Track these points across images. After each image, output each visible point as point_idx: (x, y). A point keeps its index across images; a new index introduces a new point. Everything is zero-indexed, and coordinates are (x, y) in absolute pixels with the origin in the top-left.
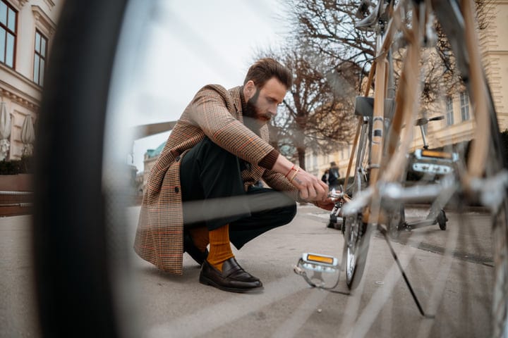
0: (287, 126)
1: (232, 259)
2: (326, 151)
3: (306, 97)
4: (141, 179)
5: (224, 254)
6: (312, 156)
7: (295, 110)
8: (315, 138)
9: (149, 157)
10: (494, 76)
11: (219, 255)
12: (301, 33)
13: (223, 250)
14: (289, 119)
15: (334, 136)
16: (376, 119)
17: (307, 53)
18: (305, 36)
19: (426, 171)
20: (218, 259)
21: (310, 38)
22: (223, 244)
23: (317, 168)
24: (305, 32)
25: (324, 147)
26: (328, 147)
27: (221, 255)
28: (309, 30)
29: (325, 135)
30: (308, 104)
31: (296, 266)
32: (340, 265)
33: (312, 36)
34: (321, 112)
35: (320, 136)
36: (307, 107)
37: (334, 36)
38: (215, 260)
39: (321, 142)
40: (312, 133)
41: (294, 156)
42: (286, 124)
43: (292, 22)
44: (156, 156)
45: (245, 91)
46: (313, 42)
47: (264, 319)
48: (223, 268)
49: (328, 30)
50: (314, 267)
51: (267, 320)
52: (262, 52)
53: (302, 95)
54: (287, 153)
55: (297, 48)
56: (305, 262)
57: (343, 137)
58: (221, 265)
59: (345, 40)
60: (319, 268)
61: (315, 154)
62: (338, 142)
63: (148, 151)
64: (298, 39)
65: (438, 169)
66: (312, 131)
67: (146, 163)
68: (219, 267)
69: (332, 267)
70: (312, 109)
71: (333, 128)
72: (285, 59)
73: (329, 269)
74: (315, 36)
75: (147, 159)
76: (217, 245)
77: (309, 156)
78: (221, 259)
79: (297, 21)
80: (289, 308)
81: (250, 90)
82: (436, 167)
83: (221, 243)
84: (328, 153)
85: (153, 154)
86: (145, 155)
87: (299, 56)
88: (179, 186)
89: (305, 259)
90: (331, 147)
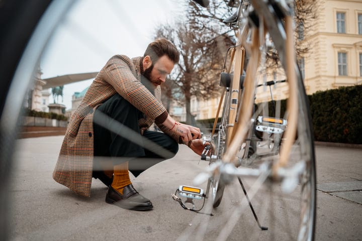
0: (178, 79)
1: (130, 186)
2: (206, 98)
3: (192, 59)
4: (69, 114)
5: (124, 182)
6: (196, 101)
7: (184, 68)
8: (198, 89)
9: (76, 98)
10: (322, 49)
11: (120, 183)
12: (190, 13)
13: (123, 179)
14: (180, 74)
15: (212, 88)
16: (234, 91)
17: (193, 27)
18: (193, 16)
19: (265, 131)
20: (120, 186)
21: (196, 17)
22: (123, 175)
23: (199, 109)
24: (193, 12)
25: (204, 96)
26: (207, 95)
27: (122, 182)
28: (196, 11)
29: (205, 87)
30: (194, 64)
31: (174, 195)
32: (205, 194)
33: (198, 15)
34: (203, 70)
35: (202, 87)
36: (193, 67)
37: (214, 16)
38: (118, 186)
39: (203, 92)
40: (196, 86)
41: (183, 101)
42: (178, 77)
43: (184, 4)
44: (81, 97)
45: (144, 63)
46: (198, 21)
47: (150, 232)
48: (124, 192)
49: (210, 12)
50: (187, 195)
51: (153, 233)
52: (161, 25)
53: (189, 57)
54: (178, 99)
55: (187, 23)
56: (181, 192)
57: (217, 89)
58: (122, 190)
59: (221, 20)
60: (191, 196)
61: (198, 100)
62: (214, 92)
63: (76, 93)
64: (188, 17)
65: (273, 130)
66: (196, 84)
67: (73, 102)
68: (121, 191)
69: (200, 195)
70: (197, 68)
71: (211, 82)
72: (178, 31)
73: (197, 197)
74: (200, 15)
75: (74, 99)
76: (120, 175)
77: (194, 101)
78: (122, 185)
79: (187, 4)
80: (169, 223)
81: (147, 63)
82: (272, 128)
83: (123, 174)
84: (208, 99)
85: (79, 96)
86: (73, 96)
87: (188, 29)
88: (92, 132)
89: (181, 190)
90: (209, 96)
